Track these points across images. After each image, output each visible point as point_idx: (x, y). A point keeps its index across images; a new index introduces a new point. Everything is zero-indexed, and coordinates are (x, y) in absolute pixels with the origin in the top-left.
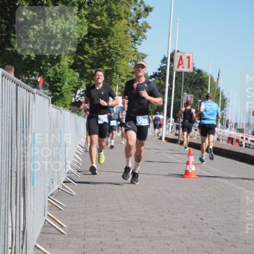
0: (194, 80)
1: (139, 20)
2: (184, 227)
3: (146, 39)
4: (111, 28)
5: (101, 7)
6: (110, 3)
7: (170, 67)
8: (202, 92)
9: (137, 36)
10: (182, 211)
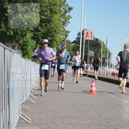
0: (94, 44)
1: (66, 14)
2: (90, 119)
3: (70, 23)
4: (52, 18)
5: (47, 7)
6: (51, 6)
7: (82, 37)
8: (99, 50)
9: (65, 22)
10: (89, 111)
